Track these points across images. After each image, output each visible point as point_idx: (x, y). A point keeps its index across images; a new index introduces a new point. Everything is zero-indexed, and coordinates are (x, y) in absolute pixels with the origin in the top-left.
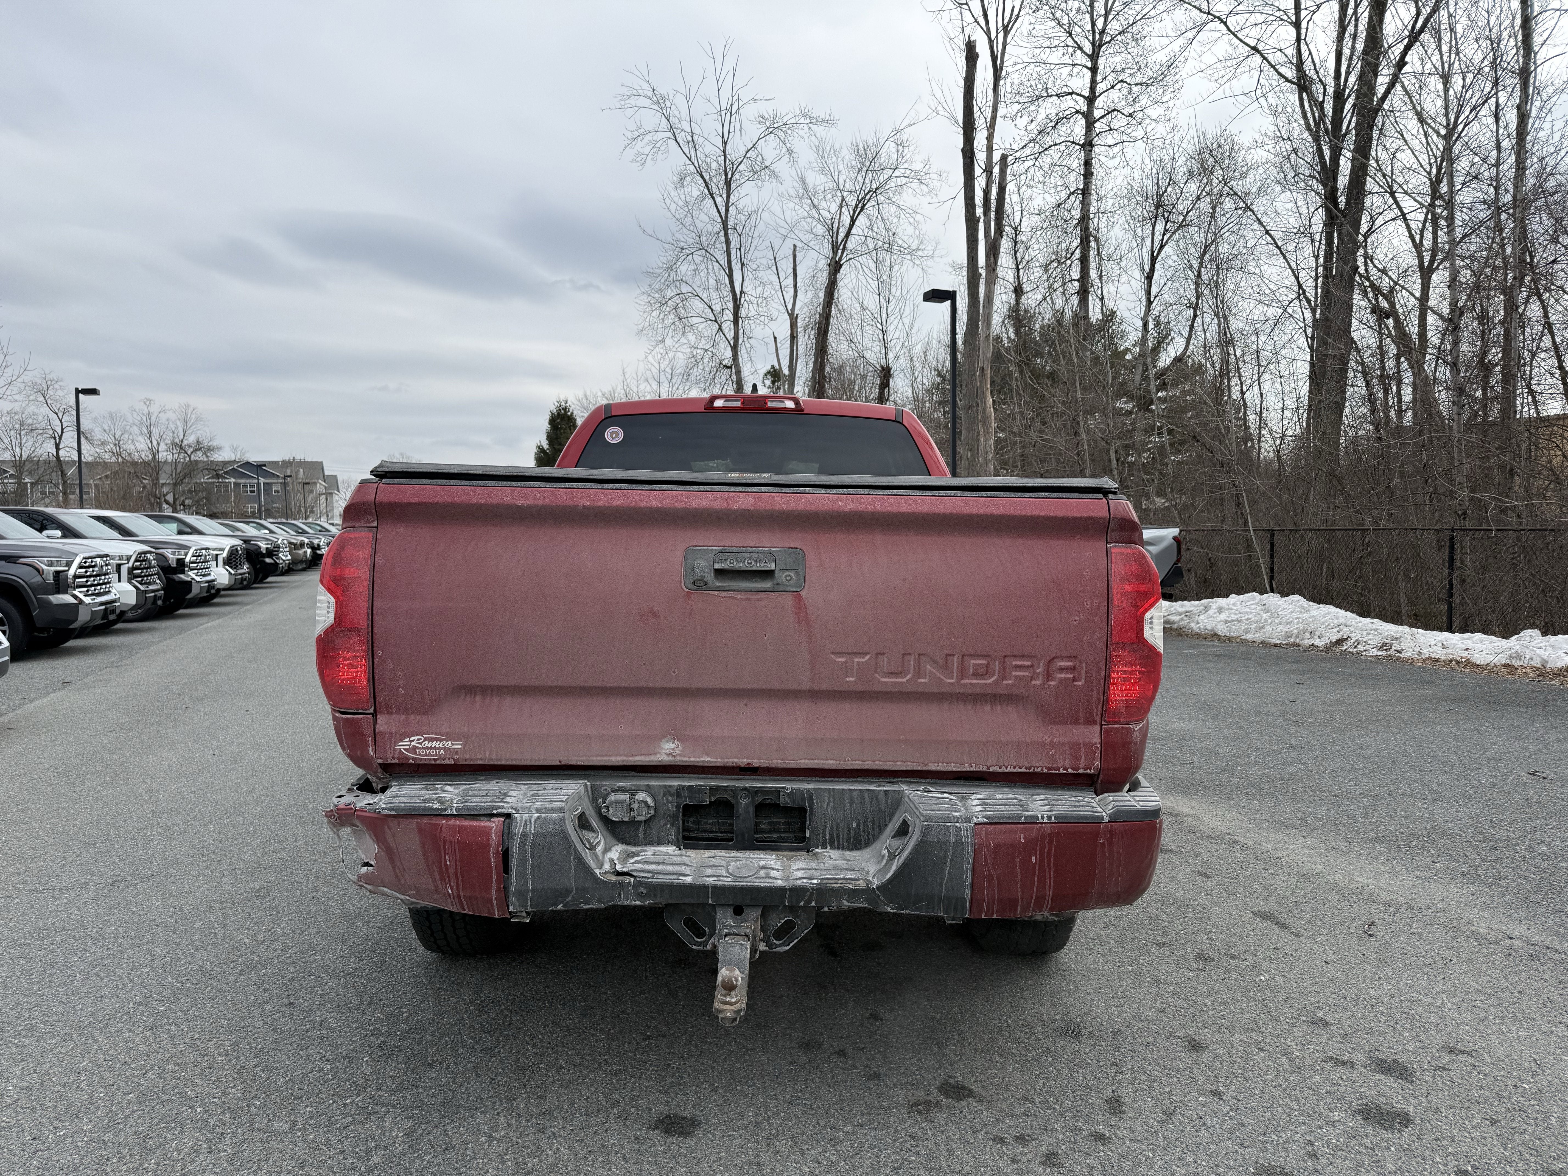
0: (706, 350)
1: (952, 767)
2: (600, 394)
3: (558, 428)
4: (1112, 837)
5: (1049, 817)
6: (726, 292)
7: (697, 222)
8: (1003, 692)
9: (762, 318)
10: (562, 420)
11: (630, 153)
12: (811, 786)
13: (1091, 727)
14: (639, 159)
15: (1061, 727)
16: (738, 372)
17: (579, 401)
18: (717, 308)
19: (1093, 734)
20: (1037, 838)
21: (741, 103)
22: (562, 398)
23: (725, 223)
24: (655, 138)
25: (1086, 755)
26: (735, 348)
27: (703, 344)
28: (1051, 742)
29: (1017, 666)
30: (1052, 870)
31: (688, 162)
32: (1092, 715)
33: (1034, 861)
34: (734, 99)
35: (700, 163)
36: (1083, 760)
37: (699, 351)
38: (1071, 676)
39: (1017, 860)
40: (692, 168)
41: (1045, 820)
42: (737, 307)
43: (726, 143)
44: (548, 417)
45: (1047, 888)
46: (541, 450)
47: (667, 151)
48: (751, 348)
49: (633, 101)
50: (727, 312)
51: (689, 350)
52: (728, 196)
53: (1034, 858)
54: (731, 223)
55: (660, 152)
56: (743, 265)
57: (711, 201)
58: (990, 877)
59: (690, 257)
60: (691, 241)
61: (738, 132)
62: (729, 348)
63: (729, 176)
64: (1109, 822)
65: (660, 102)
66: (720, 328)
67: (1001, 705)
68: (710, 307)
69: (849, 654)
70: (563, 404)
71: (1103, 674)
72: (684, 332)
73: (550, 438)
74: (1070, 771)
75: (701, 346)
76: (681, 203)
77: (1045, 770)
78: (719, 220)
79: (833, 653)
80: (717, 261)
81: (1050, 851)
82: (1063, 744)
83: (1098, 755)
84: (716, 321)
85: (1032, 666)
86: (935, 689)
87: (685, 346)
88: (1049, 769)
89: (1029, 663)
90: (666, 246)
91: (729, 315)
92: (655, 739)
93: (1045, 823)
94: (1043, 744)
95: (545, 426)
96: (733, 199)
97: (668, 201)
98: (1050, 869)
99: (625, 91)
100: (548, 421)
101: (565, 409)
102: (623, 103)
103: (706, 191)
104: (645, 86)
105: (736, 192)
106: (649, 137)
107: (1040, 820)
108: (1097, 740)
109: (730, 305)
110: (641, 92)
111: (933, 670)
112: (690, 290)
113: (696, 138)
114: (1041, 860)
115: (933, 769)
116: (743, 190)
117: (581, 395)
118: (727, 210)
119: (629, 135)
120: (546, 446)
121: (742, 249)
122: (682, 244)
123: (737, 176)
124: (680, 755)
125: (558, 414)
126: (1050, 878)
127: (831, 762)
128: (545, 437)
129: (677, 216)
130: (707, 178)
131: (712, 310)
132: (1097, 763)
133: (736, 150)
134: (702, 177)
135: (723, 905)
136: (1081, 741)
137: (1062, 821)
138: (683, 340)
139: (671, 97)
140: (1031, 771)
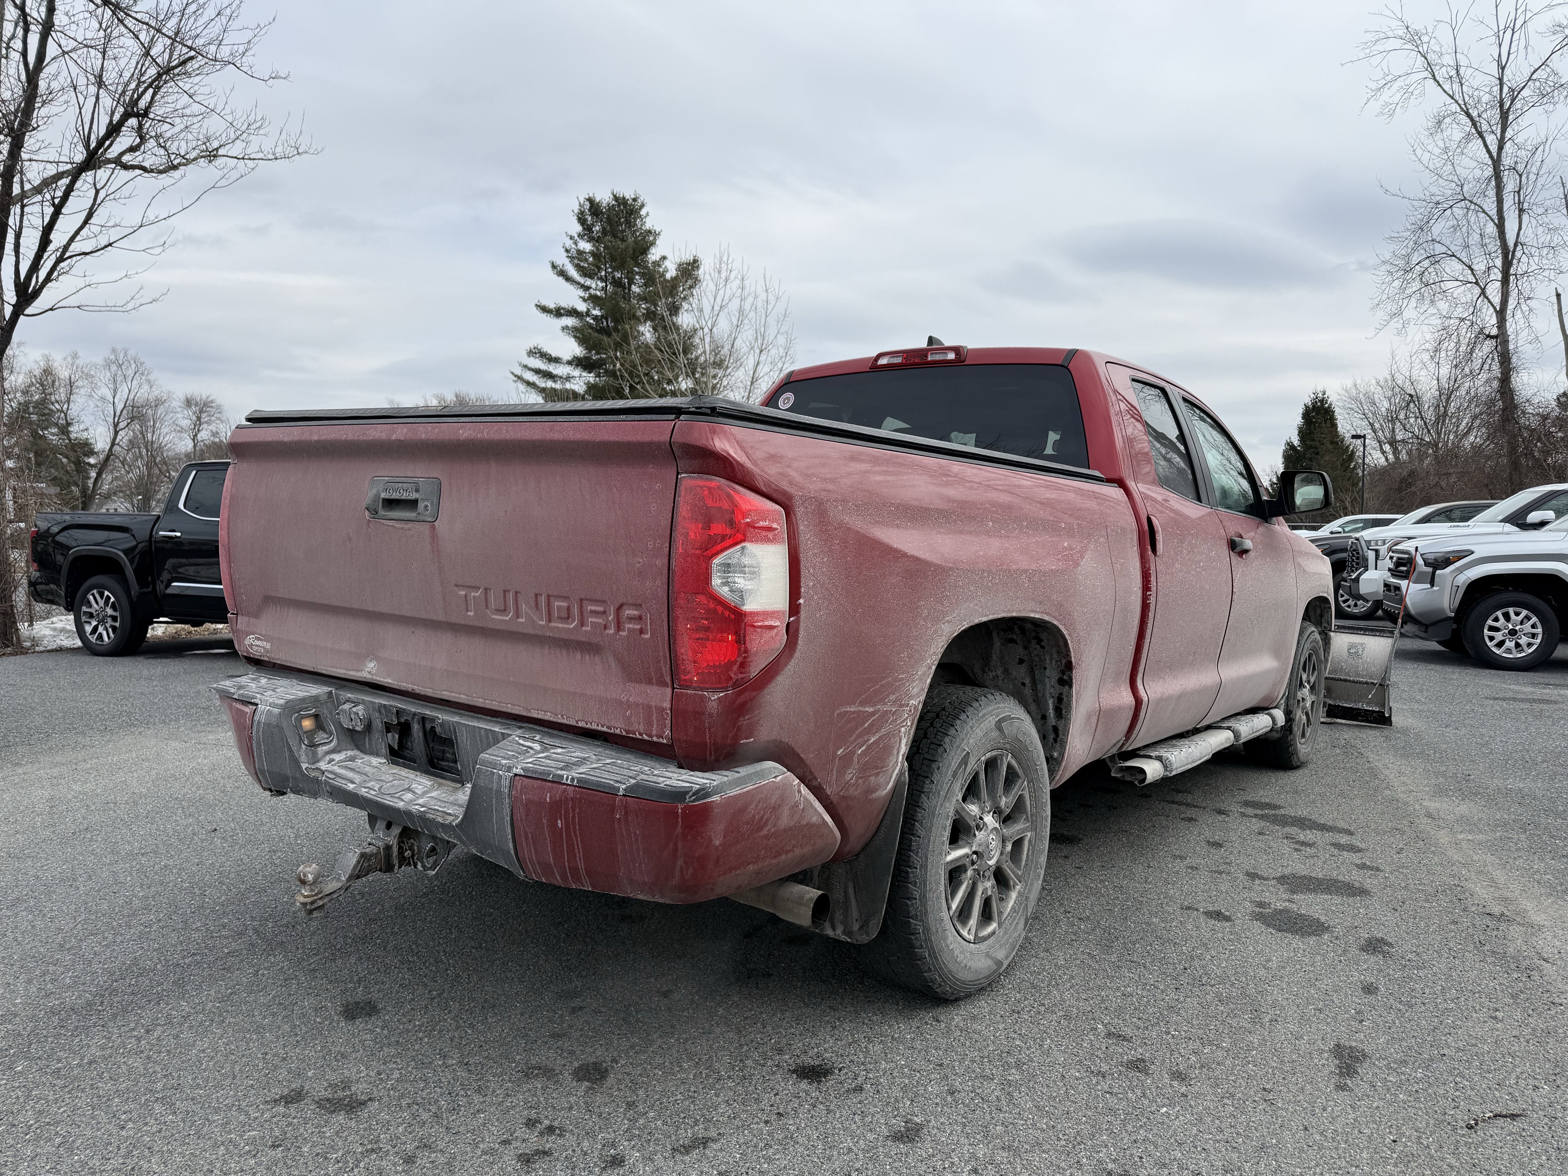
0: (1462, 320)
1: (548, 717)
2: (1373, 382)
3: (1312, 422)
4: (626, 813)
5: (573, 779)
6: (1494, 246)
7: (1459, 170)
8: (583, 639)
9: (1546, 273)
10: (1317, 414)
11: (1375, 106)
12: (456, 719)
13: (663, 689)
14: (1387, 110)
15: (637, 686)
16: (1505, 342)
17: (1346, 391)
18: (1480, 266)
19: (661, 697)
20: (561, 800)
21: (1529, 15)
22: (1320, 389)
23: (1496, 163)
24: (1407, 82)
25: (658, 721)
26: (1501, 314)
27: (1459, 312)
28: (628, 701)
29: (592, 612)
30: (579, 839)
31: (1450, 101)
32: (662, 675)
33: (560, 825)
34: (1519, 12)
35: (1467, 98)
36: (655, 726)
37: (1452, 321)
38: (639, 627)
39: (545, 821)
40: (1455, 107)
41: (569, 782)
42: (1507, 264)
43: (1503, 68)
44: (1300, 410)
45: (578, 859)
46: (1290, 446)
47: (1423, 94)
48: (1531, 310)
49: (1380, 47)
50: (1496, 270)
51: (1439, 321)
52: (1504, 131)
53: (559, 822)
54: (1507, 161)
55: (1413, 97)
56: (1521, 211)
57: (1480, 141)
58: (526, 834)
59: (1448, 212)
60: (1449, 192)
61: (1522, 52)
62: (1494, 315)
63: (1507, 106)
64: (624, 795)
65: (1413, 38)
66: (1483, 293)
67: (589, 654)
68: (1470, 267)
69: (468, 587)
70: (1320, 395)
71: (666, 627)
72: (1432, 302)
73: (1304, 433)
74: (645, 737)
75: (1455, 314)
76: (1437, 151)
77: (624, 733)
78: (1490, 162)
79: (456, 585)
80: (1484, 212)
81: (574, 817)
82: (637, 705)
83: (668, 722)
84: (1477, 283)
85: (604, 612)
86: (530, 631)
87: (1434, 317)
88: (628, 732)
89: (601, 609)
90: (1415, 203)
91: (1497, 275)
92: (361, 658)
93: (568, 785)
94: (621, 703)
95: (1297, 420)
96: (1509, 133)
97: (1419, 152)
98: (576, 838)
99: (1370, 37)
100: (1301, 415)
101: (1322, 401)
102: (1367, 51)
103: (1473, 131)
104: (1395, 24)
105: (1514, 125)
106: (1399, 83)
107: (564, 781)
108: (667, 705)
109: (1499, 262)
110: (1390, 34)
111: (529, 611)
112: (1444, 249)
113: (1462, 71)
114: (567, 826)
115: (536, 716)
116: (1524, 121)
117: (1349, 383)
118: (1501, 148)
119: (1374, 86)
120: (1296, 442)
121: (1521, 193)
122: (1438, 198)
123: (1518, 104)
124: (375, 674)
125: (1314, 406)
126: (578, 849)
127: (462, 696)
128: (1297, 432)
129: (1431, 167)
130: (1474, 114)
131: (1472, 270)
132: (668, 732)
133: (1515, 75)
134: (1468, 115)
135: (382, 818)
136: (653, 704)
137: (584, 786)
138: (1432, 310)
139: (1430, 30)
140: (612, 731)
